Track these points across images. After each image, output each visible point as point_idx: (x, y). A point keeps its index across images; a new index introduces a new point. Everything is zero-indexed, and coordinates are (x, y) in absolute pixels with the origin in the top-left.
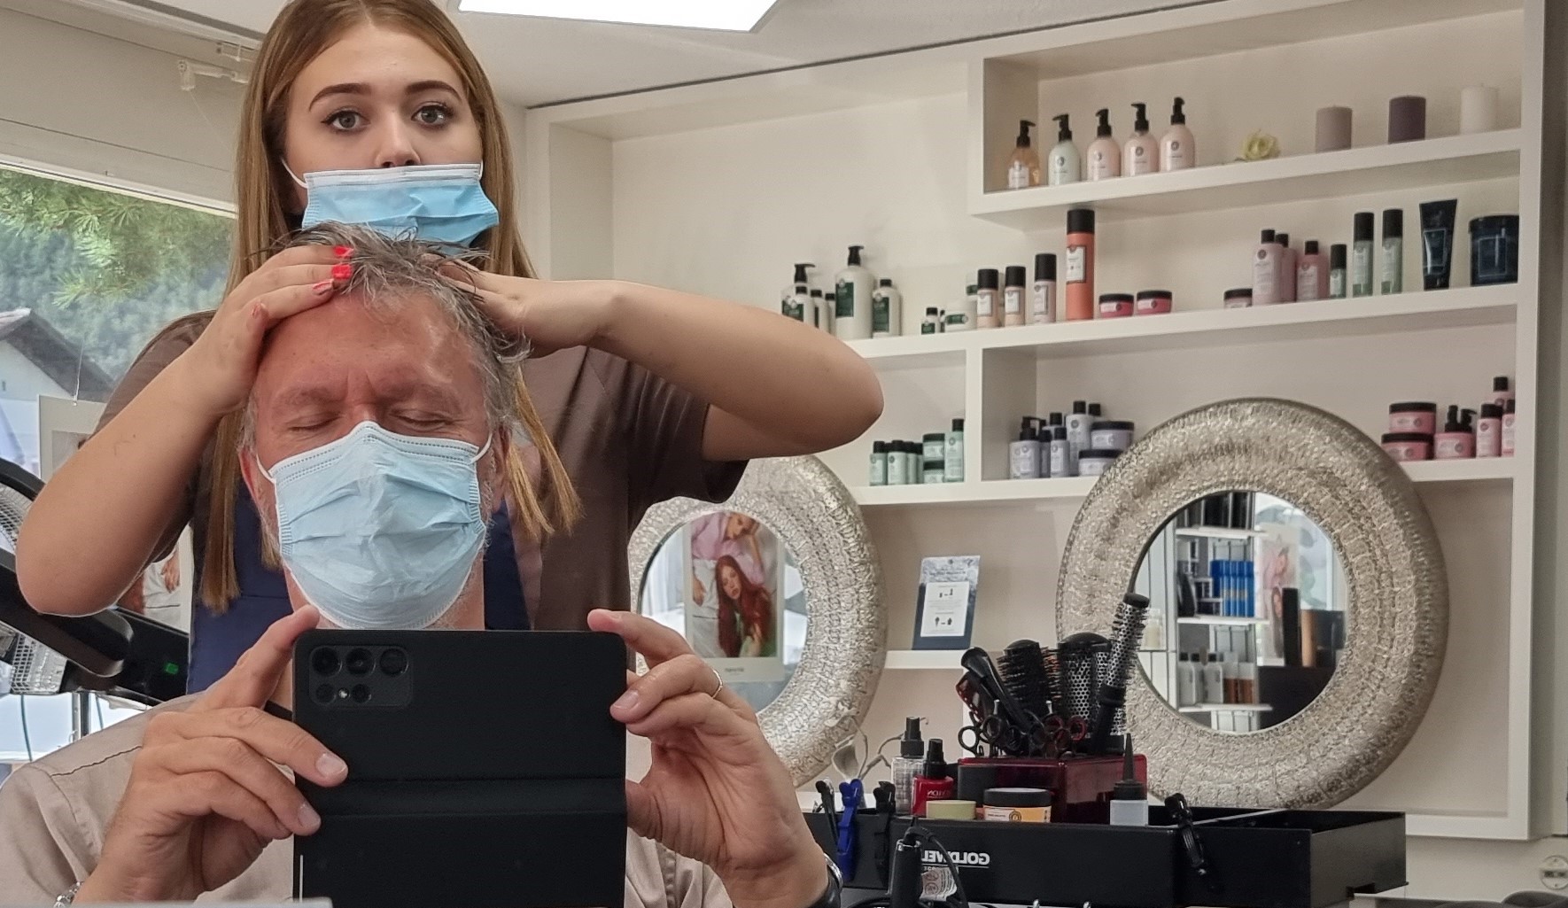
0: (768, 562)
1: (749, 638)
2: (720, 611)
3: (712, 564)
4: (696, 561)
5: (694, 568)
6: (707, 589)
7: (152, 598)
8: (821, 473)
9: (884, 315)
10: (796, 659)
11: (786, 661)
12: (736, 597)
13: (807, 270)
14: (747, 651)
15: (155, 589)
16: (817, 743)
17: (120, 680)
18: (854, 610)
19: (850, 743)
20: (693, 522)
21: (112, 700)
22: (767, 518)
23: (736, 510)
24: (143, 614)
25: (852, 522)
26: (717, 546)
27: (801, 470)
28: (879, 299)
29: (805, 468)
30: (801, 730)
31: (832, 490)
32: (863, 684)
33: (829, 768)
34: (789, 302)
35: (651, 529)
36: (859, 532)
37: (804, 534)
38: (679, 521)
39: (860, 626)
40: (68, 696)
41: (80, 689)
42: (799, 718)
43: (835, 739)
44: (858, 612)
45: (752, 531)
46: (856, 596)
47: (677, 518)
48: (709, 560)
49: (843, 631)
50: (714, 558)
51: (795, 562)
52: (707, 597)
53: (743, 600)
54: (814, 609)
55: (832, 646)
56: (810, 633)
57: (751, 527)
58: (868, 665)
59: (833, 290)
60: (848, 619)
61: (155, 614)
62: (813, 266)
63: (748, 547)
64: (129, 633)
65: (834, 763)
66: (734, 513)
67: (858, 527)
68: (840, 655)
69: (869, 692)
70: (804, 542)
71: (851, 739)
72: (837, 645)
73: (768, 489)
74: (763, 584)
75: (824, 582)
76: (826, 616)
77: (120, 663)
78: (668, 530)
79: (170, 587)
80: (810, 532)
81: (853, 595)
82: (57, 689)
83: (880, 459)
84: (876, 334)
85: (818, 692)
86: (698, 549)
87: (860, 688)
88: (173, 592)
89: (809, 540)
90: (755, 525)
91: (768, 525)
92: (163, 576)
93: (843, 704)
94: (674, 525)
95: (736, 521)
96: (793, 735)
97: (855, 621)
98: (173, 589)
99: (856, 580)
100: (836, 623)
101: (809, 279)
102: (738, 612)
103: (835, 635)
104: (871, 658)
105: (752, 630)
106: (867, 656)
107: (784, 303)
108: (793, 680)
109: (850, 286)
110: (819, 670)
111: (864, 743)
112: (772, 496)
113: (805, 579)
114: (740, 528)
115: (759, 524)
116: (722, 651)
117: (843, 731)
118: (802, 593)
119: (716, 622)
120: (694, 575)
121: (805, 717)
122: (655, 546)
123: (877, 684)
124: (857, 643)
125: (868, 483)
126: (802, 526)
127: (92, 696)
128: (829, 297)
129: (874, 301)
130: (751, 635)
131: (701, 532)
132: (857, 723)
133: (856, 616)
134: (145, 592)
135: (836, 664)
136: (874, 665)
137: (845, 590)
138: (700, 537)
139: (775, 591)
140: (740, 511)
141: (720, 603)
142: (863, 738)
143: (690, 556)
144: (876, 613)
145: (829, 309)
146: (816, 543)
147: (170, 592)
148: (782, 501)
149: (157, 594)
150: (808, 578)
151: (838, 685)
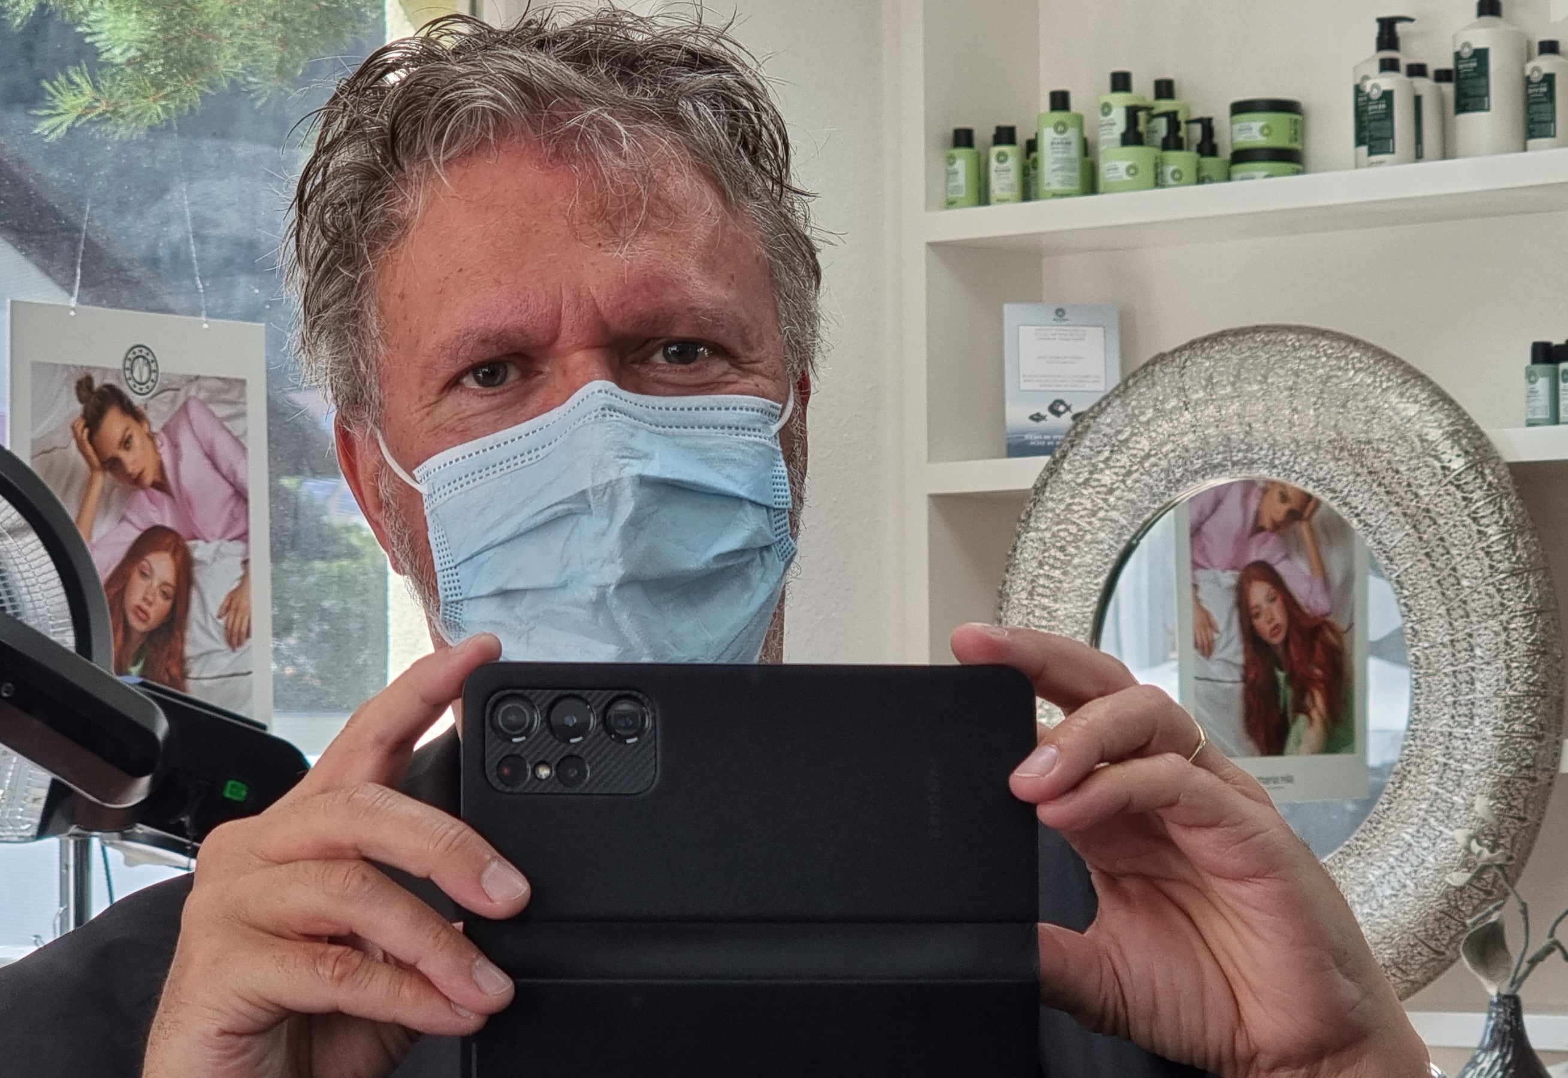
0: (1337, 577)
1: (1302, 719)
2: (1246, 667)
3: (1229, 578)
4: (1201, 574)
5: (1195, 587)
6: (1221, 625)
7: (203, 660)
8: (1432, 404)
9: (1547, 107)
10: (1392, 755)
11: (1374, 759)
12: (1277, 640)
13: (1400, 27)
14: (1299, 742)
15: (207, 643)
16: (1431, 918)
17: (144, 813)
18: (1500, 663)
19: (1494, 918)
20: (1192, 499)
21: (129, 849)
22: (1334, 491)
23: (1274, 477)
24: (184, 690)
25: (1494, 496)
26: (1241, 542)
27: (1394, 399)
28: (1536, 77)
29: (1402, 395)
30: (1401, 894)
31: (1453, 436)
32: (1519, 803)
33: (1457, 964)
34: (1368, 86)
35: (1114, 514)
36: (1506, 514)
37: (1402, 520)
38: (1166, 499)
39: (1511, 693)
40: (52, 843)
41: (73, 829)
42: (1398, 870)
43: (1467, 909)
44: (1508, 667)
45: (1306, 514)
46: (1504, 636)
47: (1163, 494)
48: (1224, 571)
49: (1478, 703)
50: (1234, 568)
51: (1386, 573)
52: (1220, 640)
53: (1292, 647)
54: (1423, 661)
55: (1458, 732)
56: (1417, 708)
57: (1304, 507)
58: (1528, 767)
59: (1449, 64)
60: (1488, 680)
61: (208, 690)
62: (1411, 20)
63: (1299, 544)
64: (162, 727)
65: (1464, 958)
66: (1273, 483)
67: (1505, 506)
68: (1475, 748)
69: (1531, 818)
70: (1401, 534)
71: (1497, 908)
72: (1468, 731)
73: (1334, 435)
74: (1328, 614)
75: (1442, 610)
76: (1446, 675)
77: (145, 781)
78: (1147, 516)
79: (235, 640)
80: (1413, 516)
81: (1497, 634)
82: (34, 831)
83: (1543, 376)
84: (1532, 142)
85: (1432, 820)
86: (1203, 550)
87: (1514, 812)
88: (240, 650)
89: (1412, 531)
90: (1311, 505)
91: (1334, 504)
92: (222, 622)
93: (1479, 843)
94: (1157, 506)
95: (1276, 496)
96: (1386, 902)
97: (1502, 683)
98: (240, 643)
99: (1502, 605)
100: (1464, 688)
101: (1402, 44)
102: (1281, 670)
103: (1463, 710)
104: (1533, 752)
105: (1308, 701)
106: (1525, 750)
107: (1358, 90)
108: (1384, 798)
109: (1481, 55)
110: (1434, 778)
111: (1521, 917)
112: (1342, 449)
113: (1406, 605)
114: (1283, 508)
115: (1318, 503)
116: (1251, 745)
117: (1482, 895)
118: (1400, 632)
119: (1239, 688)
120: (1197, 601)
121: (1408, 870)
122: (1122, 546)
123: (1545, 802)
124: (1506, 725)
125: (1524, 422)
126: (1397, 504)
127: (95, 843)
128: (1442, 76)
129: (1528, 81)
130: (1306, 712)
131: (1208, 518)
132: (1506, 878)
133: (1504, 673)
134: (189, 651)
135: (1466, 766)
136: (1539, 766)
137: (1484, 625)
138: (1208, 527)
139: (1351, 625)
140: (1282, 479)
141: (1246, 651)
142: (1519, 907)
143: (1188, 565)
144: (1541, 668)
145: (1441, 99)
146: (1425, 537)
147: (234, 650)
148: (1358, 457)
149: (209, 653)
150: (1411, 602)
151: (1470, 807)
